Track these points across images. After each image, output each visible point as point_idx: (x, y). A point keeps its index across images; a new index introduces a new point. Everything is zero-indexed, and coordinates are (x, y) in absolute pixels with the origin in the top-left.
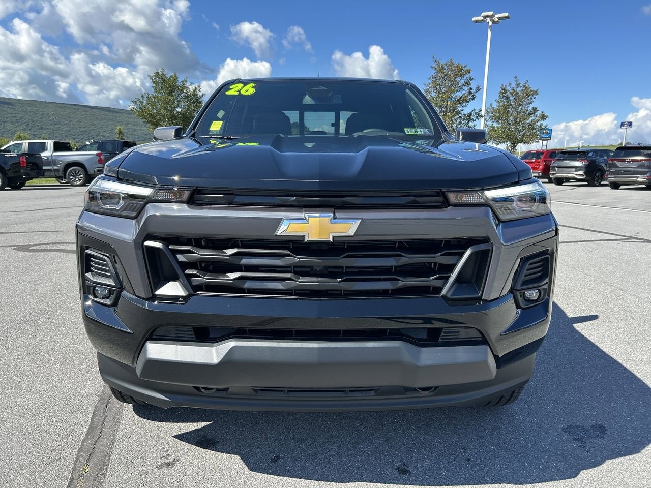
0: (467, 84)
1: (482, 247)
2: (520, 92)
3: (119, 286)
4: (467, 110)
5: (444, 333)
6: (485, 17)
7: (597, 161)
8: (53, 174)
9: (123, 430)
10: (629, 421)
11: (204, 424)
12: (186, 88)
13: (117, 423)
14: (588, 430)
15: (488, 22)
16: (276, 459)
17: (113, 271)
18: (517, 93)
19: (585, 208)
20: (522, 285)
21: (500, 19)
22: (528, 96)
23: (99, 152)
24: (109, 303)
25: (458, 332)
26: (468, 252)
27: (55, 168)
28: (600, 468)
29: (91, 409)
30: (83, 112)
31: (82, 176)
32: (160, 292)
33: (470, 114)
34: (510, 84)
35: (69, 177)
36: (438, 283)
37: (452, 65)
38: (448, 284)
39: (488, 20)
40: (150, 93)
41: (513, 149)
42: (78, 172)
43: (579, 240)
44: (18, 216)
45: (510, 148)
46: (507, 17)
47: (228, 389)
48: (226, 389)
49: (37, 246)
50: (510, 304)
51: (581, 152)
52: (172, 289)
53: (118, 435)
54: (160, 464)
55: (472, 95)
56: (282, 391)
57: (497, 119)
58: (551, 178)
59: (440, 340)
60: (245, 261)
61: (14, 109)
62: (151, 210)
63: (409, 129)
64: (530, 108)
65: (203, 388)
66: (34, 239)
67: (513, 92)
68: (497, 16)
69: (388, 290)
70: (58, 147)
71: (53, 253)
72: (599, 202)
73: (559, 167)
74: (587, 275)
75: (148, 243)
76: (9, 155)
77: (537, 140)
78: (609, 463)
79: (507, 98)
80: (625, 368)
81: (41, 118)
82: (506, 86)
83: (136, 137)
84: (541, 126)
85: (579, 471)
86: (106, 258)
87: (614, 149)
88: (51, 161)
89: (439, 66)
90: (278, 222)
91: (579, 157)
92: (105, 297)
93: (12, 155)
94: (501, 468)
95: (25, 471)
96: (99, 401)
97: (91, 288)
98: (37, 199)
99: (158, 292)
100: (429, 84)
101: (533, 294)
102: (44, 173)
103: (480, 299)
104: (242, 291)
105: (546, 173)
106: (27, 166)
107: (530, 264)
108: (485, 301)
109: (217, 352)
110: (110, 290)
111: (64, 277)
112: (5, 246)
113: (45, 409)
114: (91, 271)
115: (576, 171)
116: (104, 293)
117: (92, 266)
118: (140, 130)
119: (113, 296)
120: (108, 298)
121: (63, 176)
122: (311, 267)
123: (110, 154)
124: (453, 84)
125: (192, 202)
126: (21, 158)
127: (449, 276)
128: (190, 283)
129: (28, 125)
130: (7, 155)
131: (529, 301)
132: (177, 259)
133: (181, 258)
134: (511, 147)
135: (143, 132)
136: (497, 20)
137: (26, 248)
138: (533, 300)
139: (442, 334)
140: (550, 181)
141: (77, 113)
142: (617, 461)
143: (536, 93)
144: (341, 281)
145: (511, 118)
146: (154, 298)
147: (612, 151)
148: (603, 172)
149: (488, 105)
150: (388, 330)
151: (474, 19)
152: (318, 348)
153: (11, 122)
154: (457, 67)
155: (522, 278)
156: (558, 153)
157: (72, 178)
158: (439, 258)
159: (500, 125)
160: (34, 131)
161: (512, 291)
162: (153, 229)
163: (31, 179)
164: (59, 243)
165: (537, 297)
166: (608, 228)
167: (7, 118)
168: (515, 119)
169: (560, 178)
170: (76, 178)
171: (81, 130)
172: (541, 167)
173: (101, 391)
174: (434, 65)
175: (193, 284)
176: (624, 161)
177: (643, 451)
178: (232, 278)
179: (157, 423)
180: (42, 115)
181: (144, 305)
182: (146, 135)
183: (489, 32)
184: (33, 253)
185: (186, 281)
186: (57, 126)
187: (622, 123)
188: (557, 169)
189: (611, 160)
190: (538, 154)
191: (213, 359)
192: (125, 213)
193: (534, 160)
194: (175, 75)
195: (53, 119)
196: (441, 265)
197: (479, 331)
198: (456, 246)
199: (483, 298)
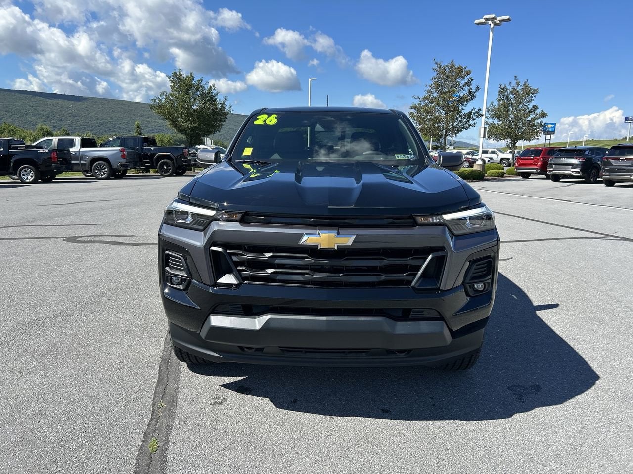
0: (468, 84)
1: (440, 254)
2: (520, 91)
3: (190, 276)
4: (466, 109)
5: (413, 312)
6: (487, 20)
7: (594, 158)
8: (80, 168)
9: (182, 381)
10: (561, 383)
11: (241, 378)
12: (202, 87)
13: (178, 376)
14: (527, 388)
15: (490, 24)
16: (295, 401)
17: (186, 266)
18: (518, 92)
19: (575, 206)
20: (470, 280)
21: (501, 21)
22: (528, 95)
23: (122, 148)
24: (182, 288)
25: (423, 312)
26: (430, 257)
27: (82, 162)
28: (529, 413)
29: (157, 366)
30: (100, 105)
31: (106, 170)
32: (220, 281)
33: (470, 113)
34: (510, 83)
35: (94, 171)
36: (409, 278)
37: (453, 66)
38: (416, 279)
39: (490, 22)
40: (168, 92)
41: (514, 146)
42: (103, 167)
43: (561, 238)
44: (57, 209)
45: (510, 145)
46: (509, 20)
47: (263, 348)
48: (261, 349)
49: (83, 238)
50: (462, 293)
51: (578, 150)
52: (228, 279)
53: (180, 384)
54: (213, 402)
55: (472, 95)
56: (301, 351)
57: (498, 117)
58: (549, 175)
59: (410, 317)
60: (278, 261)
61: (35, 101)
62: (215, 227)
63: (399, 155)
64: (530, 106)
65: (247, 348)
66: (78, 231)
67: (514, 91)
68: (498, 18)
69: (375, 282)
70: (85, 143)
71: (97, 244)
72: (590, 199)
73: (556, 164)
74: (559, 269)
75: (213, 248)
76: (42, 151)
77: (536, 138)
78: (537, 410)
79: (507, 97)
80: (569, 346)
81: (61, 111)
82: (505, 86)
83: (151, 129)
84: (540, 123)
85: (513, 414)
86: (181, 257)
87: (609, 147)
88: (78, 156)
89: (440, 68)
90: (301, 236)
91: (576, 155)
92: (178, 284)
93: (45, 151)
94: (456, 411)
95: (120, 405)
96: (162, 361)
97: (169, 278)
98: (69, 192)
99: (218, 281)
100: (432, 85)
101: (479, 286)
102: (72, 167)
103: (438, 289)
104: (276, 281)
105: (543, 170)
106: (58, 161)
107: (477, 265)
108: (441, 290)
109: (259, 322)
110: (182, 279)
111: (112, 265)
112: (55, 238)
113: (124, 366)
114: (169, 266)
115: (572, 169)
116: (177, 281)
117: (170, 262)
118: (154, 122)
119: (185, 284)
120: (181, 284)
121: (89, 170)
122: (323, 266)
123: (132, 149)
124: (454, 85)
125: (243, 221)
126: (52, 154)
127: (417, 273)
128: (241, 275)
129: (48, 117)
130: (40, 151)
131: (477, 291)
132: (232, 259)
133: (235, 258)
134: (512, 143)
135: (156, 124)
136: (498, 22)
137: (73, 239)
138: (480, 291)
139: (412, 313)
140: (548, 178)
141: (95, 106)
142: (543, 409)
143: (536, 91)
144: (342, 276)
145: (512, 116)
146: (216, 285)
147: (607, 149)
148: (598, 169)
149: (489, 104)
150: (374, 310)
151: (476, 21)
152: (327, 321)
153: (32, 114)
154: (458, 68)
155: (470, 274)
156: (556, 150)
157: (98, 172)
158: (409, 261)
159: (501, 123)
160: (53, 123)
161: (463, 284)
162: (217, 239)
163: (61, 173)
164: (100, 235)
165: (483, 289)
166: (590, 226)
167: (29, 110)
168: (516, 116)
169: (557, 175)
170: (101, 172)
171: (99, 121)
172: (539, 164)
173: (161, 354)
174: (435, 67)
175: (243, 276)
176: (618, 159)
177: (564, 403)
178: (269, 272)
179: (207, 377)
180: (61, 107)
181: (208, 289)
182: (160, 127)
183: (491, 34)
184: (81, 244)
185: (238, 275)
186: (75, 118)
187: (626, 118)
188: (554, 166)
189: (606, 158)
190: (537, 152)
191: (256, 327)
192: (195, 226)
193: (532, 157)
194: (191, 74)
195: (72, 112)
196: (411, 265)
197: (438, 312)
198: (422, 253)
199: (440, 288)
